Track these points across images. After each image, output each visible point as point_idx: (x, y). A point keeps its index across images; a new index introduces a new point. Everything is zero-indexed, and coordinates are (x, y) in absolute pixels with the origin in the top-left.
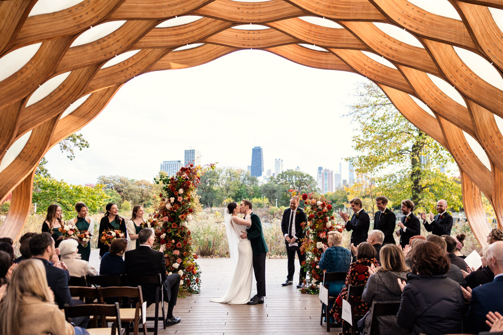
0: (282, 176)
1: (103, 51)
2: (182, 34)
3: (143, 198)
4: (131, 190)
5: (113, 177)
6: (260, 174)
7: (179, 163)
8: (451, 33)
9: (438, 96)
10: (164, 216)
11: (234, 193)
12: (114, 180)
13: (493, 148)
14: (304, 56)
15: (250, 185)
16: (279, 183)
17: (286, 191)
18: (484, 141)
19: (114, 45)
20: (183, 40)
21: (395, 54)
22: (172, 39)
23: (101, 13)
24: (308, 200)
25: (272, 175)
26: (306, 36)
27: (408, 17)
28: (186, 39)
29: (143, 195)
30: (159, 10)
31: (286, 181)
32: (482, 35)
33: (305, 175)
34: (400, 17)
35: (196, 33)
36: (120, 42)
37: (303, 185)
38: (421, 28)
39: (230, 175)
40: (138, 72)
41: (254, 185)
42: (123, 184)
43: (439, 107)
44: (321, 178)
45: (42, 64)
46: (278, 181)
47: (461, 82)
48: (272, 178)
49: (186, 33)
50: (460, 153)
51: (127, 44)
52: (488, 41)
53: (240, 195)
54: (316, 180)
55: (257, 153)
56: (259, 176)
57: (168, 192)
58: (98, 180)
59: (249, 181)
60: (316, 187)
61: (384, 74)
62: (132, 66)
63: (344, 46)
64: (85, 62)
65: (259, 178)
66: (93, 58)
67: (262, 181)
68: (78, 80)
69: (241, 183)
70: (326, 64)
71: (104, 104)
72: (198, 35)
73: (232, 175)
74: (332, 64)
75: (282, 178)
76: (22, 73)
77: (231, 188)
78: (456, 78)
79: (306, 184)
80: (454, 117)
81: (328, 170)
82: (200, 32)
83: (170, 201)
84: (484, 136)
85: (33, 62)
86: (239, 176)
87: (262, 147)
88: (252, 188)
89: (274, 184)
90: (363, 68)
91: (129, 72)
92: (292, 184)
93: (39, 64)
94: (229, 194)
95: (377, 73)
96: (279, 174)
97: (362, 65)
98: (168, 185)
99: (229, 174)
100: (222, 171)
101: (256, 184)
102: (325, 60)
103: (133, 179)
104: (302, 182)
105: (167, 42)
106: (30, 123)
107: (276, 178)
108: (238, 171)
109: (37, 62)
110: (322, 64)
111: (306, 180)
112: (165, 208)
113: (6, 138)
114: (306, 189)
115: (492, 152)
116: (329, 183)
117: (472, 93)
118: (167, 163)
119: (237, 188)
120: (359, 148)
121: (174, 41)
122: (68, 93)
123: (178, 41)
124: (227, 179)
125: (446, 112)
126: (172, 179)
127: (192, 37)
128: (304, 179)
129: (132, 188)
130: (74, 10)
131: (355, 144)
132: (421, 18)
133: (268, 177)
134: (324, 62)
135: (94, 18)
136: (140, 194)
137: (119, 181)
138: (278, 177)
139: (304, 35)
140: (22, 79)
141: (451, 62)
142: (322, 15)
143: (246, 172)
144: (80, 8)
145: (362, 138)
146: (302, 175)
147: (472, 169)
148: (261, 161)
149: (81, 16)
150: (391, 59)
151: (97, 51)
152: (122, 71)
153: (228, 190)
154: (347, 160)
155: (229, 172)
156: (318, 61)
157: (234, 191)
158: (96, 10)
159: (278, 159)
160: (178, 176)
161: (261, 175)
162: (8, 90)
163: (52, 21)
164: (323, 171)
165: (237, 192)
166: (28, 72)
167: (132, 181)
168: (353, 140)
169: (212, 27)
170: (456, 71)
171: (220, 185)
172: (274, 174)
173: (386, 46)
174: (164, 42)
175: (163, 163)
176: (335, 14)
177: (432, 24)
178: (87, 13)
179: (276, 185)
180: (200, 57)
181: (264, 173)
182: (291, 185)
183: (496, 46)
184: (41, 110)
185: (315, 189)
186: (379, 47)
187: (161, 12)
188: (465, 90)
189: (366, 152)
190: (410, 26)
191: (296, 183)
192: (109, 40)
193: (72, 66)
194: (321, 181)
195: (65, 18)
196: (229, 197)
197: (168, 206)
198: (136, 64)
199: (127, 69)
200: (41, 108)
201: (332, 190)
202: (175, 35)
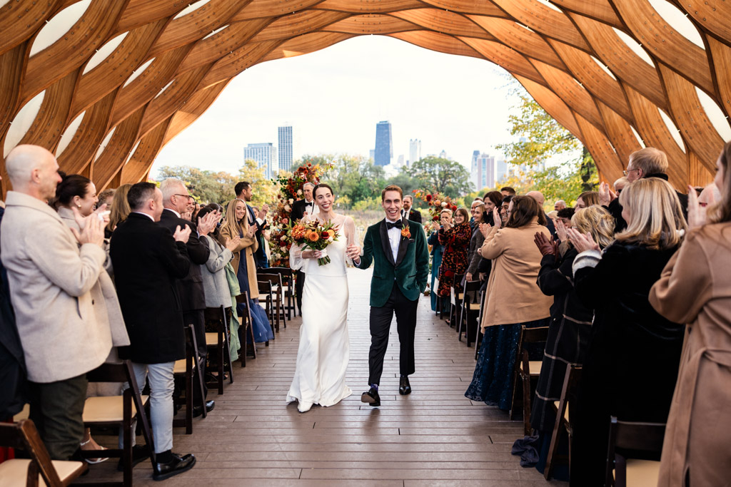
0: (419, 165)
1: (219, 47)
2: (297, 23)
3: (224, 197)
4: (205, 186)
5: (181, 168)
6: (387, 162)
7: (270, 147)
8: (571, 34)
9: (573, 89)
10: (283, 218)
11: (351, 190)
12: (182, 172)
13: (623, 146)
14: (431, 39)
15: (374, 178)
16: (415, 175)
17: (425, 187)
18: (614, 139)
19: (229, 41)
20: (299, 30)
21: (524, 45)
22: (287, 29)
23: (222, 17)
24: (432, 201)
25: (405, 164)
26: (431, 23)
27: (530, 14)
28: (302, 28)
29: (222, 193)
30: (277, 7)
31: (426, 173)
32: (597, 40)
33: (452, 163)
34: (522, 14)
35: (312, 22)
36: (235, 38)
37: (450, 178)
38: (544, 26)
39: (345, 164)
40: (250, 64)
41: (379, 177)
42: (194, 178)
43: (573, 101)
44: (477, 167)
45: (163, 67)
46: (413, 173)
47: (587, 79)
48: (404, 168)
49: (301, 22)
50: (597, 150)
51: (243, 40)
52: (602, 46)
53: (359, 192)
54: (469, 170)
55: (383, 130)
56: (386, 164)
57: (286, 193)
58: (160, 172)
59: (373, 173)
60: (469, 181)
61: (517, 62)
62: (243, 57)
63: (472, 35)
64: (202, 61)
65: (386, 168)
66: (209, 56)
67: (391, 172)
68: (192, 77)
69: (361, 174)
70: (455, 48)
71: (214, 98)
72: (314, 24)
73: (349, 164)
74: (462, 49)
75: (419, 168)
76: (144, 76)
77: (347, 182)
78: (583, 75)
79: (453, 176)
80: (587, 113)
81: (488, 156)
82: (316, 21)
83: (288, 202)
84: (615, 134)
85: (154, 65)
86: (357, 166)
87: (390, 122)
88: (376, 182)
89: (407, 176)
90: (495, 55)
91: (240, 64)
92: (434, 176)
93: (160, 67)
94: (343, 191)
95: (510, 61)
96: (415, 163)
97: (494, 52)
98: (286, 186)
99: (342, 162)
100: (332, 158)
101: (381, 177)
102: (455, 44)
103: (207, 170)
104: (449, 174)
105: (282, 33)
106: (149, 124)
107: (411, 167)
108: (356, 158)
109: (159, 65)
110: (452, 48)
111: (454, 171)
112: (283, 209)
113: (130, 140)
114: (453, 184)
115: (622, 150)
116: (488, 174)
117: (598, 90)
118: (253, 146)
119: (355, 184)
120: (517, 131)
121: (289, 31)
122: (182, 91)
123: (293, 31)
124: (341, 169)
125: (580, 106)
126: (290, 179)
127: (308, 27)
128: (452, 169)
129: (207, 183)
130: (196, 15)
131: (511, 126)
132: (544, 15)
133: (400, 166)
134: (453, 46)
135: (216, 22)
136: (219, 191)
137: (189, 173)
138: (414, 166)
139: (429, 22)
140: (146, 82)
141: (578, 58)
142: (445, 7)
143: (368, 158)
144: (201, 12)
145: (520, 117)
146: (448, 164)
147: (608, 167)
148: (389, 142)
149: (203, 21)
150: (520, 51)
151: (212, 48)
152: (233, 63)
153: (341, 185)
154: (497, 148)
155: (344, 160)
156: (446, 45)
157: (351, 187)
158: (217, 14)
159: (414, 140)
160: (296, 176)
161: (389, 163)
162: (133, 94)
163: (177, 28)
164: (480, 157)
165: (354, 188)
166: (150, 75)
167: (205, 172)
168: (509, 121)
169: (330, 16)
170: (584, 68)
171: (331, 178)
172: (408, 162)
173: (515, 36)
174: (279, 33)
175: (247, 146)
176: (458, 6)
177: (554, 21)
178: (209, 17)
179: (411, 178)
180: (315, 42)
181: (394, 161)
182: (432, 179)
183: (611, 50)
184: (156, 110)
185: (467, 183)
186: (507, 38)
187: (278, 8)
188: (592, 87)
189: (525, 136)
190: (532, 24)
191: (440, 175)
192: (224, 35)
193: (190, 66)
194: (477, 171)
195: (188, 23)
196: (344, 195)
197: (287, 208)
198: (247, 54)
199: (238, 60)
200: (157, 108)
201: (493, 185)
202: (290, 24)
